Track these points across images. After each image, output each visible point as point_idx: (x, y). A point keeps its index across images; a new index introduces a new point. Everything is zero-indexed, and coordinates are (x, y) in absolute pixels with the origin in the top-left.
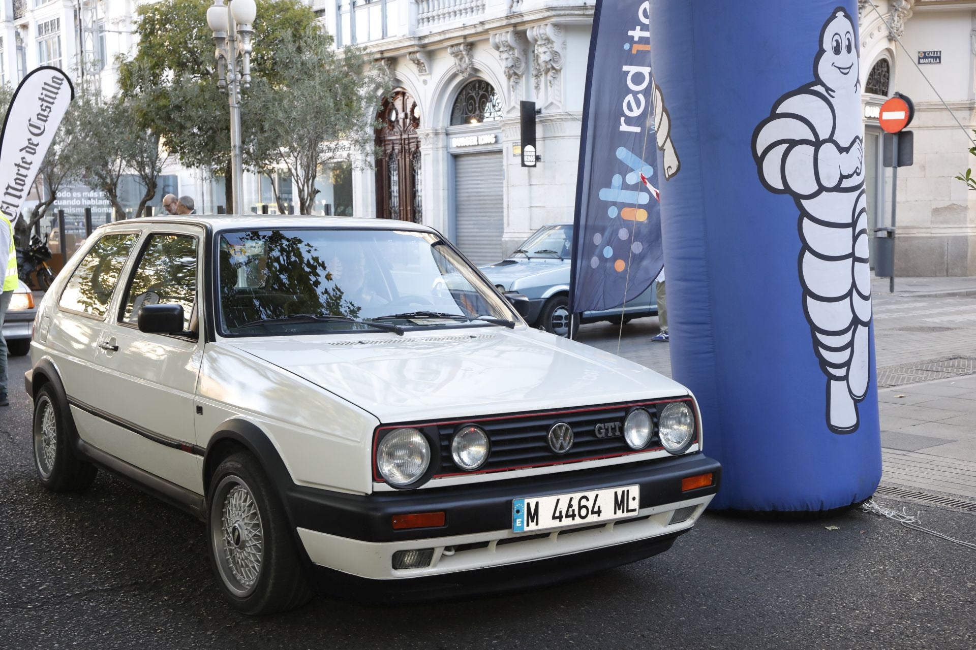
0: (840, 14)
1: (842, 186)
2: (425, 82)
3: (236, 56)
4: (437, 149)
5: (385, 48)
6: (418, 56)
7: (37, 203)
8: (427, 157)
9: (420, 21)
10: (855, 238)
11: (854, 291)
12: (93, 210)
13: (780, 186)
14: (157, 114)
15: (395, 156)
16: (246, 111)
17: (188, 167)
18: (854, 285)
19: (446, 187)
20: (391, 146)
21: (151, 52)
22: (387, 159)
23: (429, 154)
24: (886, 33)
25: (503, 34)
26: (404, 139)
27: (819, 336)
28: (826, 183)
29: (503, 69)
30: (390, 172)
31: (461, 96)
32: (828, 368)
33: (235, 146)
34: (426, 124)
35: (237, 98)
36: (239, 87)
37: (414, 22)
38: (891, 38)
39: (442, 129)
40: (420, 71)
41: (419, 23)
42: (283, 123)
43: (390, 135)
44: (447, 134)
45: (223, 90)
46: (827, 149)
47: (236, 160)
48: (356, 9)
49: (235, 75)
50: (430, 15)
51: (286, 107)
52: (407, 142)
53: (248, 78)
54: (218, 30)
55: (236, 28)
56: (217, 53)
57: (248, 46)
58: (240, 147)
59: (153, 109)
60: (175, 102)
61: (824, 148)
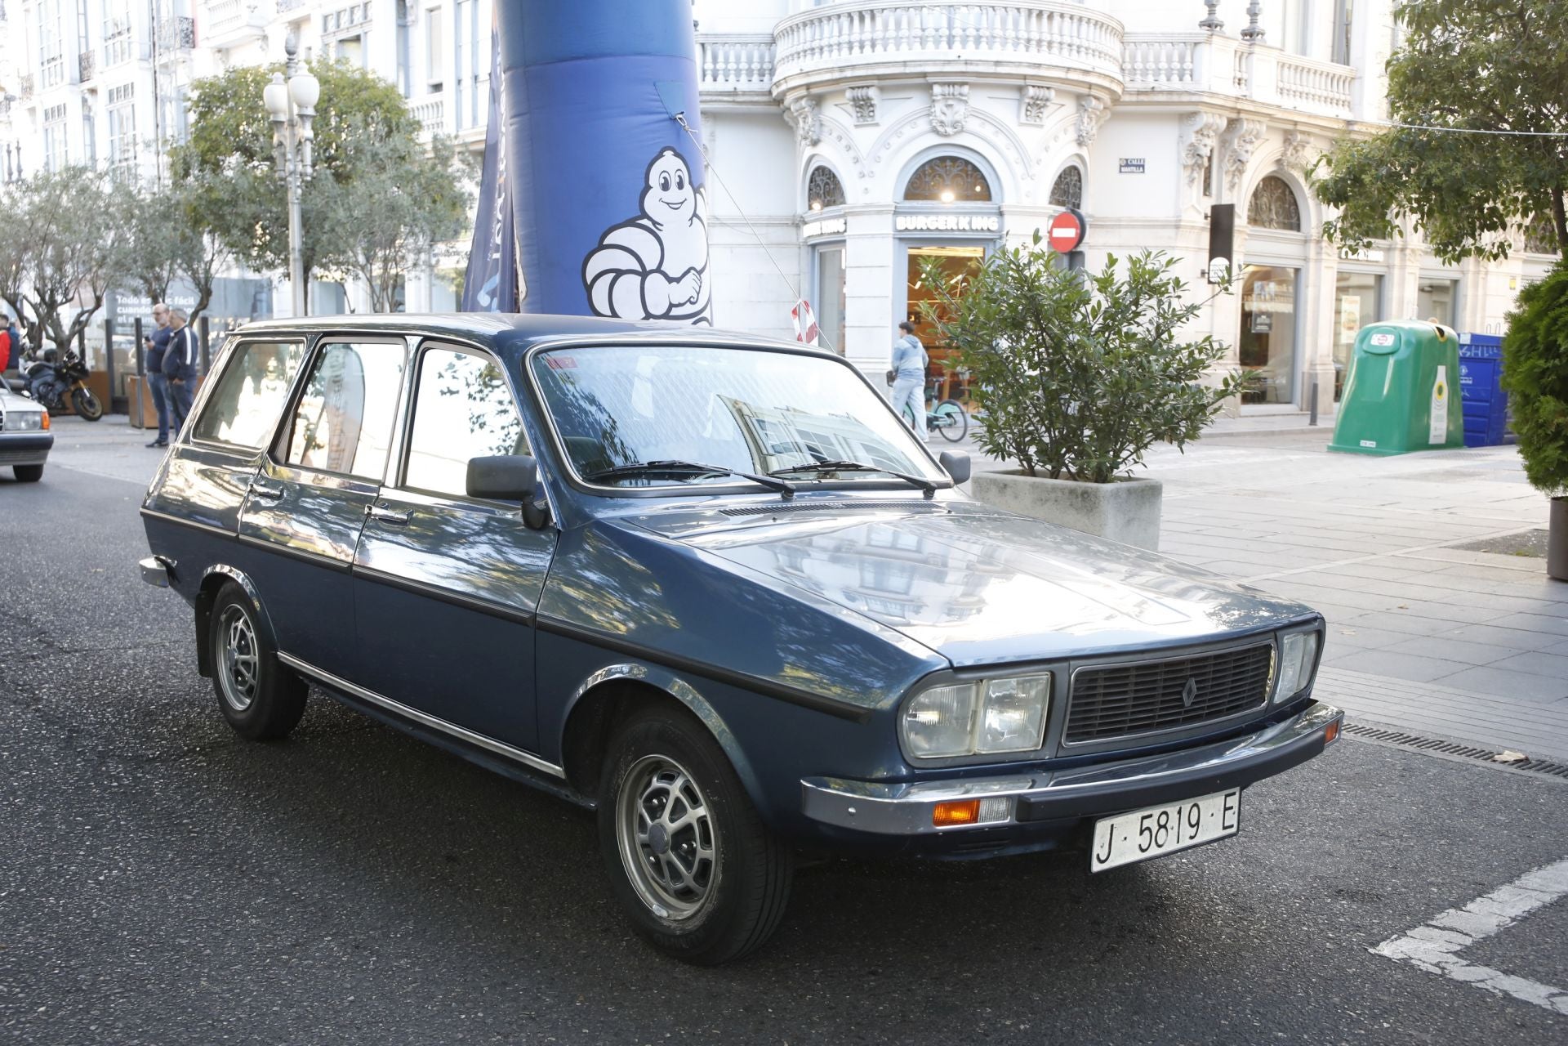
0: (668, 154)
3: (296, 144)
7: (79, 310)
12: (144, 321)
13: (608, 313)
14: (207, 208)
16: (309, 207)
24: (1075, 136)
28: (652, 311)
33: (293, 249)
35: (296, 193)
36: (300, 180)
38: (1080, 143)
42: (344, 223)
45: (283, 183)
46: (654, 280)
47: (294, 265)
49: (295, 166)
51: (351, 203)
53: (309, 170)
54: (275, 112)
55: (296, 110)
56: (275, 140)
57: (308, 133)
58: (300, 250)
59: (204, 202)
60: (226, 197)
61: (651, 279)
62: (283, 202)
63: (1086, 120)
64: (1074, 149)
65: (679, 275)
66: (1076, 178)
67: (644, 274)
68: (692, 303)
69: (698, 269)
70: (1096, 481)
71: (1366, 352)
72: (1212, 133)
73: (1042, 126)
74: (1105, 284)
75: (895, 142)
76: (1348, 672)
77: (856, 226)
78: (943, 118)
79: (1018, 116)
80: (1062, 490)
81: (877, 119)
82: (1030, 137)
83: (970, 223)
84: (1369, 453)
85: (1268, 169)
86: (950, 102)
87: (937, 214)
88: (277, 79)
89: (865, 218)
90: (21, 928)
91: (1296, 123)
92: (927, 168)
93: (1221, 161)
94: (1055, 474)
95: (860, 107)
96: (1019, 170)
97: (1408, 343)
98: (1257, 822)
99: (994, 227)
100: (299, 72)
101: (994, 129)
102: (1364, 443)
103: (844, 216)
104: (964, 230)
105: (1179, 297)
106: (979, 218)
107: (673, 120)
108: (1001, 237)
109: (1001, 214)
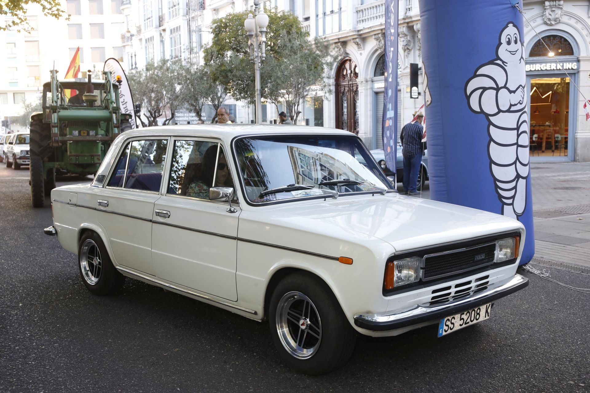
0: (511, 25)
1: (511, 110)
2: (361, 54)
3: (259, 44)
4: (367, 89)
5: (340, 37)
6: (357, 40)
7: (165, 119)
8: (362, 93)
9: (359, 22)
10: (518, 136)
11: (517, 161)
13: (479, 110)
14: (220, 74)
15: (345, 93)
16: (264, 72)
17: (237, 100)
18: (517, 158)
19: (372, 110)
20: (343, 88)
21: (219, 42)
22: (341, 95)
23: (362, 92)
25: (402, 28)
26: (350, 84)
27: (498, 183)
28: (502, 108)
29: (402, 46)
30: (343, 102)
31: (380, 61)
32: (503, 200)
33: (257, 90)
34: (361, 77)
35: (258, 65)
36: (260, 60)
37: (355, 23)
39: (369, 79)
40: (359, 48)
41: (358, 23)
42: (280, 78)
43: (343, 82)
44: (372, 81)
45: (252, 61)
46: (503, 92)
47: (258, 97)
48: (326, 16)
49: (258, 54)
50: (364, 18)
51: (283, 69)
52: (351, 86)
53: (264, 55)
54: (250, 31)
55: (259, 30)
56: (249, 43)
57: (264, 39)
58: (260, 90)
59: (219, 72)
60: (228, 68)
61: (501, 91)
62: (253, 69)
65: (514, 89)
67: (498, 89)
68: (521, 104)
69: (523, 86)
78: (550, 17)
79: (588, 14)
83: (563, 66)
86: (553, 9)
87: (546, 62)
88: (250, 16)
92: (541, 41)
99: (575, 67)
100: (260, 13)
104: (560, 69)
106: (568, 64)
107: (514, 7)
108: (578, 72)
109: (578, 61)
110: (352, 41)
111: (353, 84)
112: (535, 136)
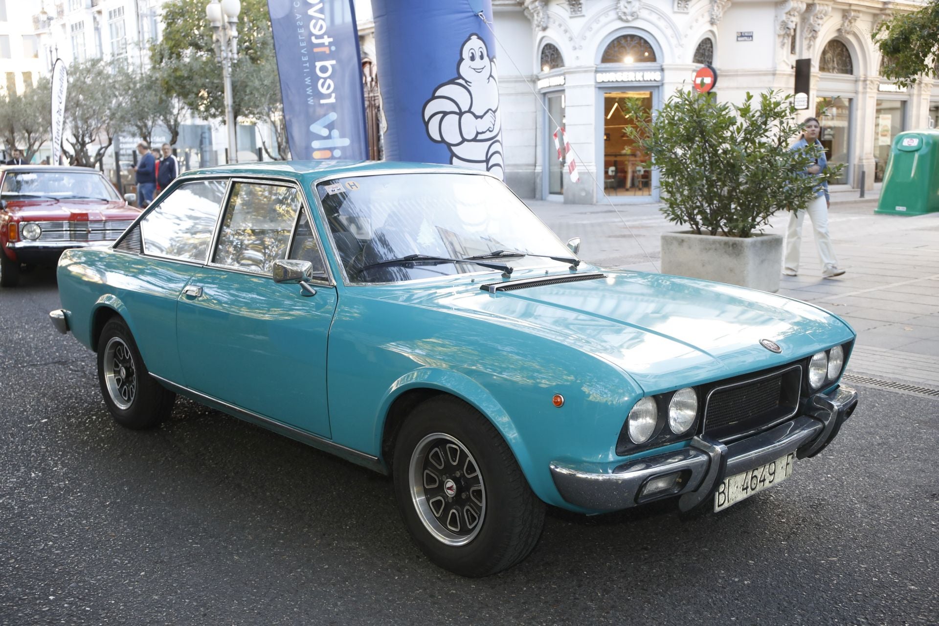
0: (474, 38)
3: (227, 40)
7: (99, 147)
13: (439, 139)
14: (175, 82)
16: (236, 79)
24: (709, 19)
28: (466, 137)
33: (227, 105)
35: (228, 70)
36: (230, 63)
38: (712, 23)
45: (219, 65)
46: (467, 117)
49: (227, 54)
51: (262, 76)
53: (236, 56)
54: (214, 21)
55: (226, 19)
56: (214, 38)
57: (234, 32)
58: (232, 106)
59: (172, 78)
60: (186, 74)
61: (464, 117)
62: (220, 76)
63: (716, 8)
64: (708, 27)
65: (481, 114)
66: (709, 45)
67: (461, 114)
68: (490, 131)
70: (741, 236)
71: (900, 150)
72: (796, 14)
73: (687, 13)
74: (745, 112)
75: (595, 27)
76: (913, 354)
77: (572, 81)
78: (625, 10)
79: (673, 7)
80: (720, 242)
81: (584, 13)
82: (680, 20)
83: (643, 76)
84: (901, 214)
85: (832, 35)
86: (629, 0)
87: (622, 71)
89: (577, 76)
90: (122, 524)
91: (850, 5)
92: (615, 42)
93: (802, 31)
94: (713, 233)
95: (573, 5)
96: (674, 41)
97: (928, 144)
98: (872, 451)
99: (659, 78)
101: (657, 16)
102: (899, 208)
103: (564, 74)
104: (639, 81)
105: (793, 119)
106: (649, 73)
107: (477, 16)
108: (663, 85)
109: (662, 70)
110: (371, 35)
111: (374, 97)
112: (612, 169)
